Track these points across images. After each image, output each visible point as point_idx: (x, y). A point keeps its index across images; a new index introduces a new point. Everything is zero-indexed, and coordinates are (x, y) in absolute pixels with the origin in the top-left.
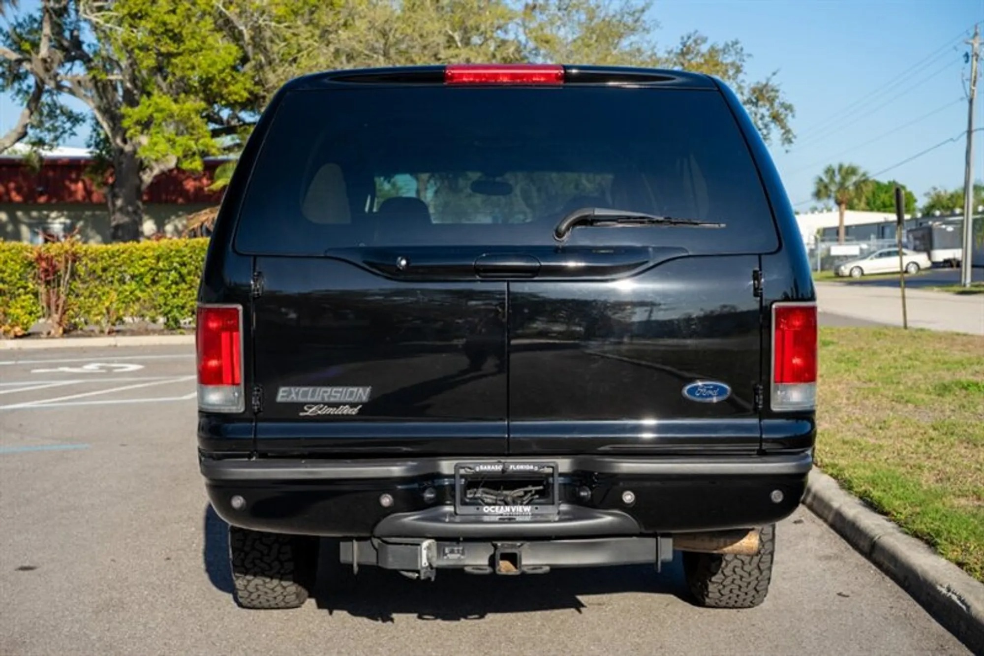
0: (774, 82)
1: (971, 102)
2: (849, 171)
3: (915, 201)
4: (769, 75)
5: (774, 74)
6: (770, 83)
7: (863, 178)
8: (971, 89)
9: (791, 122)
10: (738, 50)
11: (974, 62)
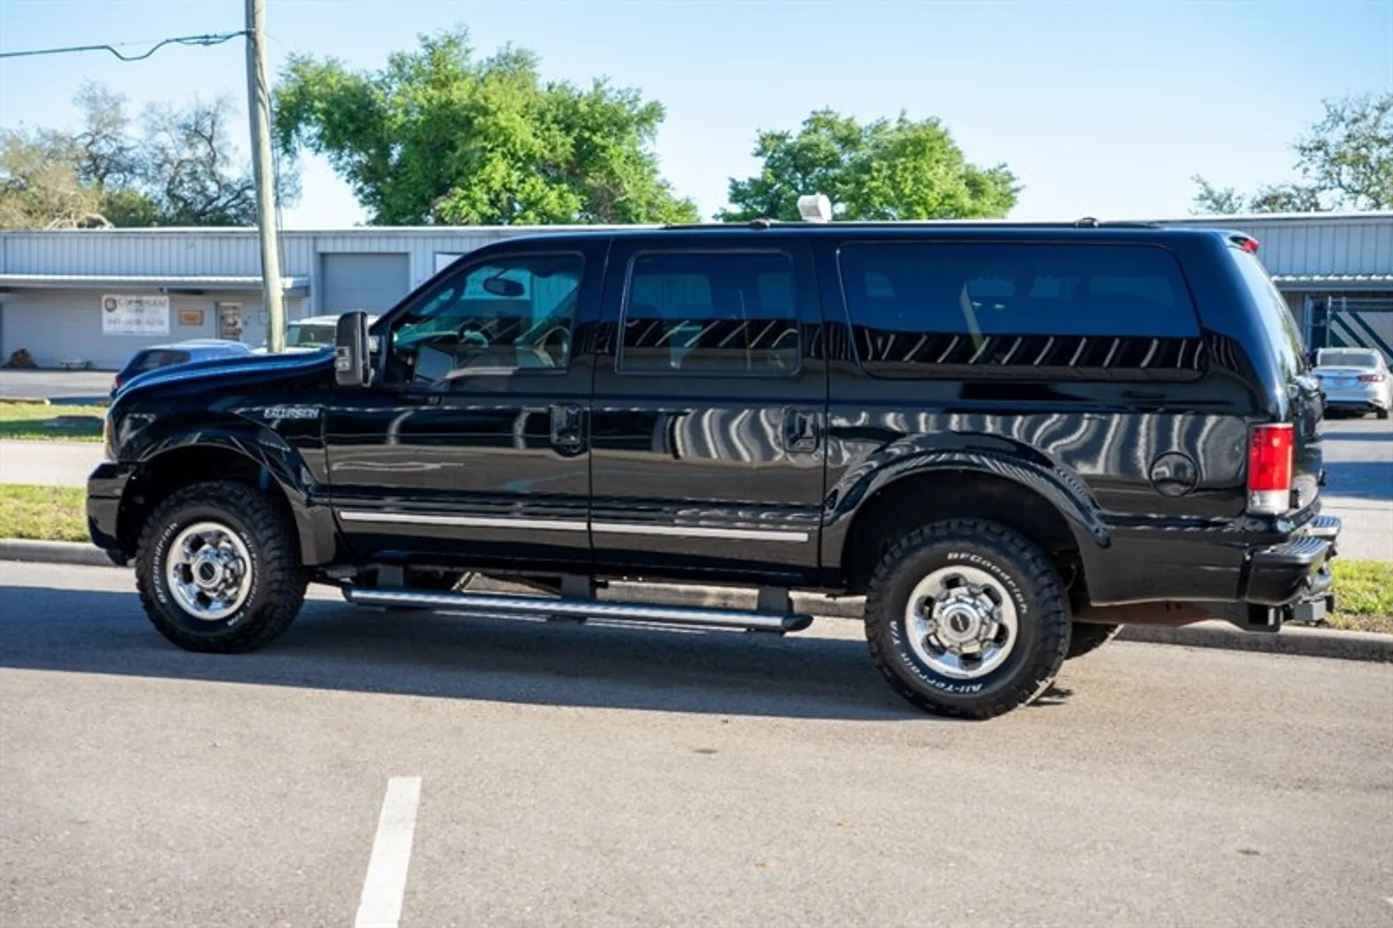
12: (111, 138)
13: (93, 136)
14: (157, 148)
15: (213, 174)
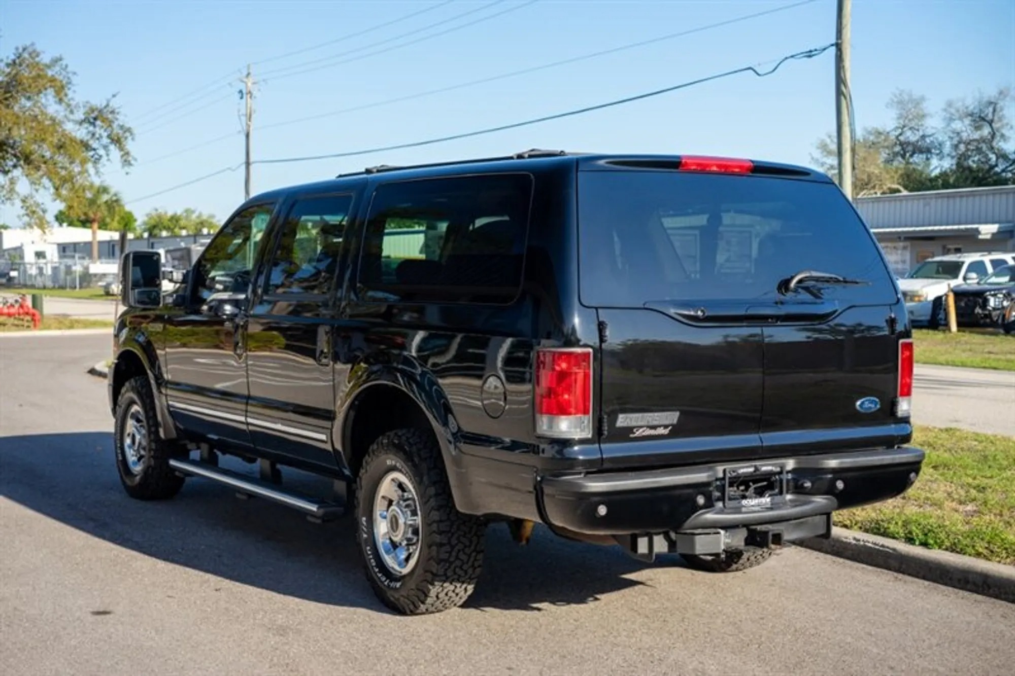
0: (114, 104)
1: (247, 136)
2: (101, 190)
3: (135, 220)
4: (110, 96)
5: (114, 96)
6: (111, 104)
7: (114, 198)
8: (247, 124)
9: (130, 145)
10: (64, 66)
11: (249, 100)
12: (915, 129)
13: (902, 129)
14: (953, 132)
15: (992, 148)
